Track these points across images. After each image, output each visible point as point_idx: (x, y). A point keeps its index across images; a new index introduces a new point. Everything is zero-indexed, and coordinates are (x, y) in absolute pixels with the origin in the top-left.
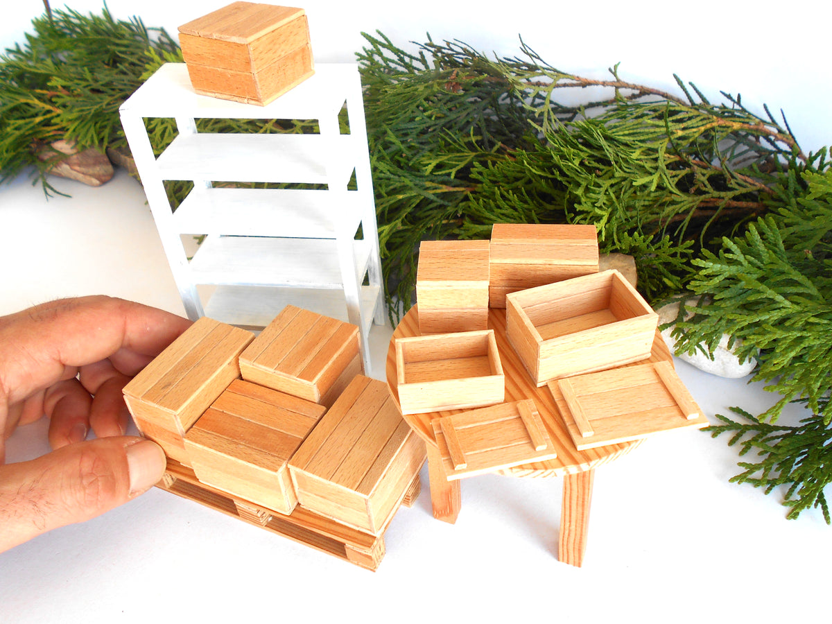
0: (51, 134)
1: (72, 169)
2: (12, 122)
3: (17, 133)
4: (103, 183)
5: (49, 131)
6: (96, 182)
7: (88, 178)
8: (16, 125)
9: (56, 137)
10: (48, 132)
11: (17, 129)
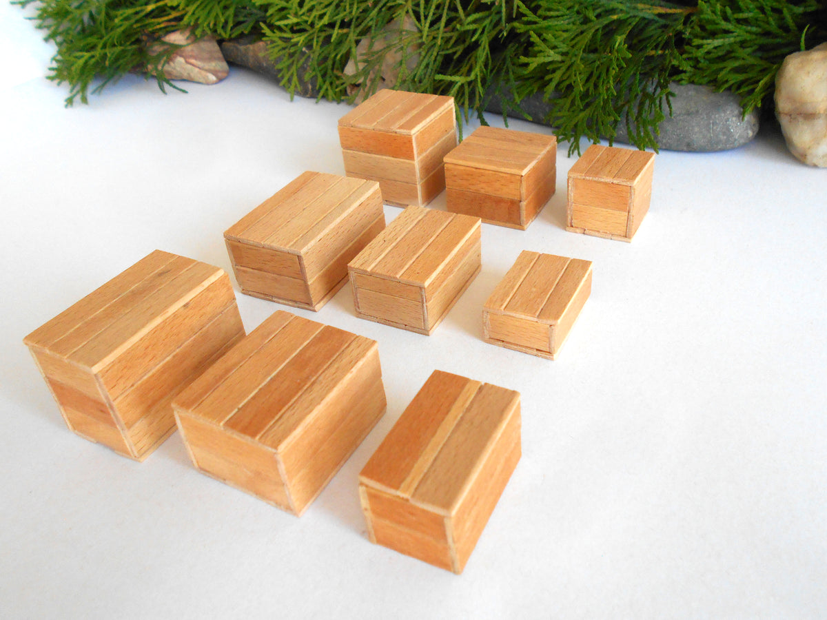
0: (162, 25)
1: (187, 62)
2: (120, 12)
3: (127, 24)
4: (220, 80)
5: (161, 22)
6: (212, 78)
7: (204, 73)
8: (125, 15)
9: (168, 29)
10: (159, 24)
11: (126, 19)
